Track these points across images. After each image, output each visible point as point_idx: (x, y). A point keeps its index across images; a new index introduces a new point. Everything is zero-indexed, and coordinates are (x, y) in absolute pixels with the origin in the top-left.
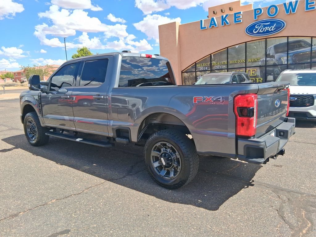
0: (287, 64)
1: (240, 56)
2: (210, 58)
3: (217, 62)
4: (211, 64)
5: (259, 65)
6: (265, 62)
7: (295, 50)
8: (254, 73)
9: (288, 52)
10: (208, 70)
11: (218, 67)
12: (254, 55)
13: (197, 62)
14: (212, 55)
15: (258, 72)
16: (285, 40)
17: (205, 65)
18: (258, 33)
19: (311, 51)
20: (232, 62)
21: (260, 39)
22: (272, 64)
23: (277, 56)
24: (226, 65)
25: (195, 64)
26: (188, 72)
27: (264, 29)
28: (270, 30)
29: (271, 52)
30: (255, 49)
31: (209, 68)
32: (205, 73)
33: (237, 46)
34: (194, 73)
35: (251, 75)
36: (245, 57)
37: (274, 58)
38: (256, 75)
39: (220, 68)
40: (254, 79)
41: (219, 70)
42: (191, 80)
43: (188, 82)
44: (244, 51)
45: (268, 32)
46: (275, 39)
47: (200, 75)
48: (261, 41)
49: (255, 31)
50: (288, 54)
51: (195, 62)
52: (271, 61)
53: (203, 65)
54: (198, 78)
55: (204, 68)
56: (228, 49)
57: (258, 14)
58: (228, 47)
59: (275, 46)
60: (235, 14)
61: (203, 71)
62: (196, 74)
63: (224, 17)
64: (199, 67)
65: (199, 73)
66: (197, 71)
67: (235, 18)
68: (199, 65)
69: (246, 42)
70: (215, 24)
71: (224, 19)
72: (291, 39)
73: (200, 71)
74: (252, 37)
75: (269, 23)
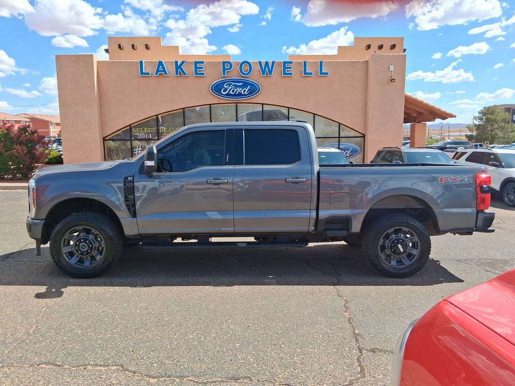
2: (155, 121)
3: (168, 128)
4: (158, 130)
10: (154, 138)
13: (132, 125)
14: (160, 117)
16: (259, 108)
17: (148, 130)
18: (228, 94)
21: (228, 103)
25: (128, 128)
26: (117, 140)
27: (235, 91)
28: (243, 93)
31: (156, 136)
32: (148, 144)
33: (198, 109)
34: (129, 143)
42: (121, 153)
43: (117, 156)
44: (209, 117)
45: (240, 94)
46: (248, 106)
47: (139, 147)
48: (231, 106)
49: (224, 91)
51: (130, 125)
53: (143, 130)
54: (136, 151)
55: (145, 136)
56: (184, 111)
57: (227, 69)
58: (184, 109)
59: (247, 114)
60: (196, 63)
61: (145, 140)
62: (131, 145)
63: (179, 64)
64: (137, 134)
65: (136, 143)
66: (133, 139)
67: (196, 68)
68: (136, 130)
69: (210, 105)
70: (164, 70)
71: (178, 67)
72: (266, 108)
73: (139, 140)
74: (220, 98)
75: (242, 84)
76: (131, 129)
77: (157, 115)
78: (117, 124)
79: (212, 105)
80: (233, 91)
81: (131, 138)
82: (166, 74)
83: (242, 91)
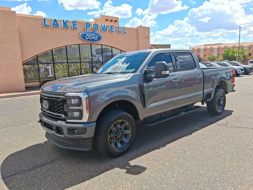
0: (103, 61)
1: (76, 54)
2: (51, 53)
3: (59, 57)
4: (53, 58)
5: (88, 61)
6: (91, 60)
7: (106, 53)
8: (85, 66)
9: (102, 54)
10: (51, 63)
11: (60, 61)
12: (85, 54)
13: (38, 55)
14: (53, 50)
15: (88, 66)
16: (100, 47)
17: (47, 58)
18: (89, 39)
19: (112, 54)
20: (71, 58)
21: (87, 44)
22: (95, 61)
23: (97, 56)
24: (66, 60)
25: (36, 56)
26: (29, 64)
27: (92, 38)
28: (95, 39)
29: (94, 53)
30: (85, 50)
31: (52, 61)
32: (48, 66)
33: (73, 46)
34: (36, 66)
35: (84, 68)
36: (79, 54)
37: (96, 57)
38: (87, 68)
39: (61, 61)
40: (86, 70)
41: (60, 63)
42: (32, 72)
43: (30, 74)
44: (78, 51)
45: (94, 40)
46: (96, 46)
47: (43, 67)
48: (88, 45)
49: (87, 38)
50: (102, 55)
51: (37, 55)
52: (95, 59)
53: (45, 58)
54: (41, 70)
55: (46, 61)
56: (66, 47)
57: (88, 27)
58: (66, 46)
59: (95, 50)
60: (73, 22)
61: (46, 64)
62: (38, 66)
63: (65, 22)
64: (41, 60)
65: (41, 66)
66: (39, 63)
67: (74, 25)
68: (40, 58)
69: (79, 44)
70: (57, 25)
71: (65, 23)
72: (103, 47)
73: (43, 64)
74: (84, 41)
75: (94, 35)
76: (37, 57)
77: (52, 50)
78: (30, 55)
79: (80, 45)
80: (91, 38)
81: (38, 63)
82: (58, 27)
83: (95, 38)
